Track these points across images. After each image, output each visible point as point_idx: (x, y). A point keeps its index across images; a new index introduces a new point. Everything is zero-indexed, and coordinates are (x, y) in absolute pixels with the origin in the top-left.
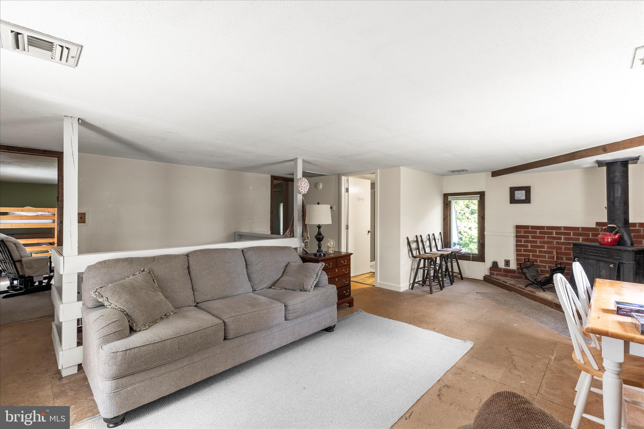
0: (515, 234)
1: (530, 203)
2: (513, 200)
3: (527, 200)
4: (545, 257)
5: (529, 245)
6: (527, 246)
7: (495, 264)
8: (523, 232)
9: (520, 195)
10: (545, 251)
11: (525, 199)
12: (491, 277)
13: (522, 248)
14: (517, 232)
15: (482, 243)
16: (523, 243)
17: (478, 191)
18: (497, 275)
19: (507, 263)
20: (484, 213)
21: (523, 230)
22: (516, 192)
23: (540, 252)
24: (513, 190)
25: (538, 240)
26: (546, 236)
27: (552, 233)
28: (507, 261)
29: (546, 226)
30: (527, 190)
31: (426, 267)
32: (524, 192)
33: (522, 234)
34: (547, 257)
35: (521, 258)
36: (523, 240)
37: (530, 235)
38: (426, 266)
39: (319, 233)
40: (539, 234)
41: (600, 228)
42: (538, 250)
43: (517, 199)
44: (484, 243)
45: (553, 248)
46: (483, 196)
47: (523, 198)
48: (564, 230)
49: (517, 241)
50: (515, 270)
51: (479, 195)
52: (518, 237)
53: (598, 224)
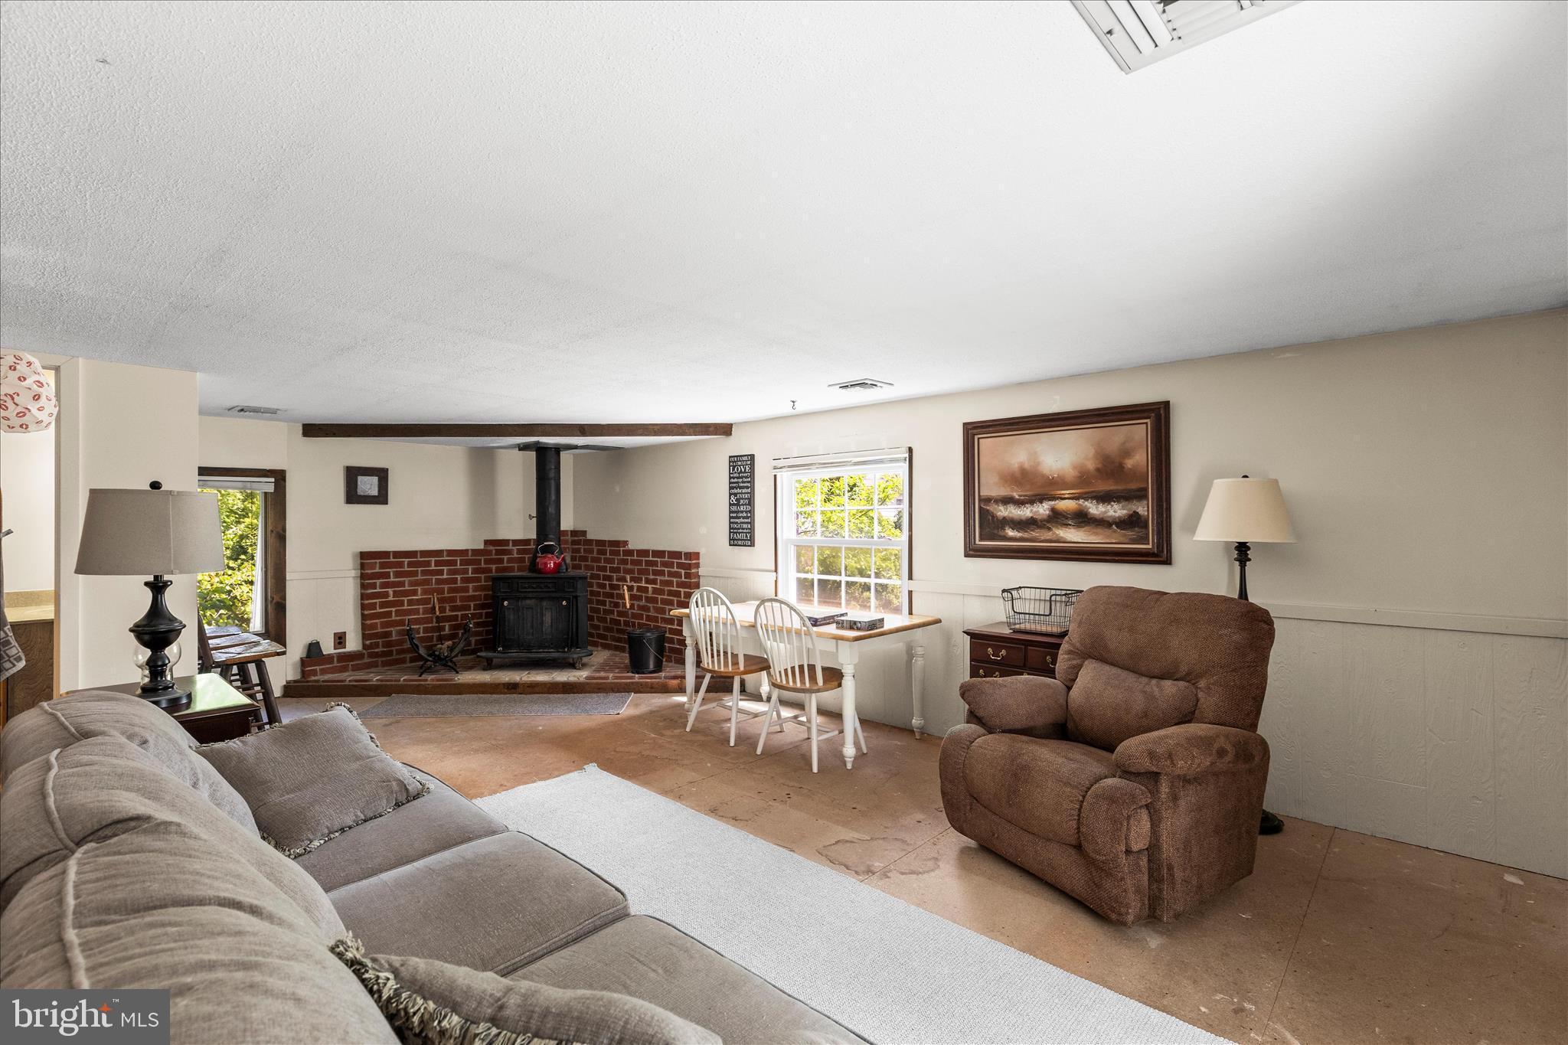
0: (359, 571)
1: (387, 504)
2: (353, 496)
3: (382, 498)
4: (417, 612)
5: (390, 591)
6: (386, 595)
7: (313, 649)
8: (378, 565)
9: (368, 485)
10: (417, 599)
11: (377, 494)
12: (308, 682)
13: (377, 601)
14: (362, 566)
15: (280, 600)
16: (378, 590)
17: (268, 468)
18: (323, 672)
19: (340, 639)
20: (285, 523)
21: (378, 561)
22: (360, 478)
23: (410, 603)
24: (353, 474)
25: (407, 580)
26: (420, 569)
27: (428, 564)
28: (340, 635)
29: (421, 551)
30: (382, 474)
31: (257, 685)
32: (375, 480)
33: (377, 570)
34: (421, 611)
35: (375, 621)
36: (378, 582)
37: (391, 571)
38: (254, 682)
39: (157, 610)
40: (408, 567)
41: (491, 548)
42: (406, 599)
43: (362, 494)
44: (284, 602)
45: (431, 592)
46: (282, 482)
47: (375, 492)
48: (448, 556)
49: (363, 586)
50: (359, 651)
51: (273, 480)
52: (365, 579)
53: (487, 542)
